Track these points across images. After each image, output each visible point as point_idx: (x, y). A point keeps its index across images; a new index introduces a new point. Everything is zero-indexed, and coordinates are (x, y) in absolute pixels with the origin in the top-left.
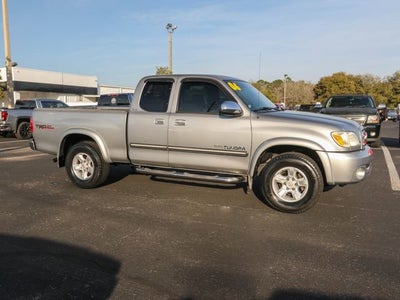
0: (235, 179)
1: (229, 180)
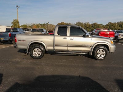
0: (86, 53)
1: (84, 53)
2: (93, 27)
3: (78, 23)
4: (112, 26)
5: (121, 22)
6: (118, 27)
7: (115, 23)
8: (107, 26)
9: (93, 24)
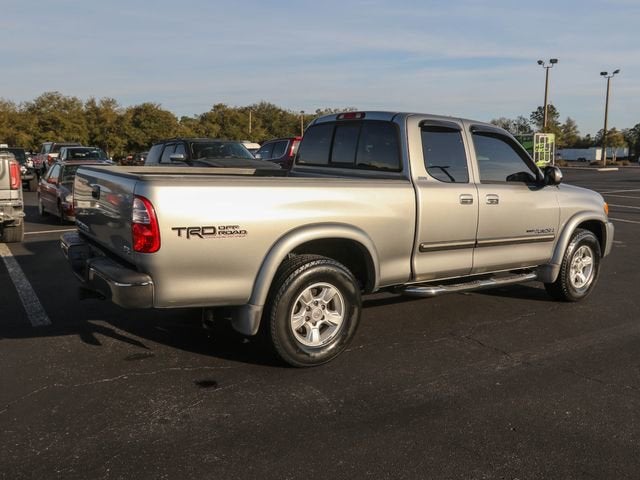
2: (137, 124)
3: (51, 98)
4: (233, 121)
5: (262, 105)
6: (258, 128)
7: (244, 111)
8: (208, 124)
9: (138, 111)
